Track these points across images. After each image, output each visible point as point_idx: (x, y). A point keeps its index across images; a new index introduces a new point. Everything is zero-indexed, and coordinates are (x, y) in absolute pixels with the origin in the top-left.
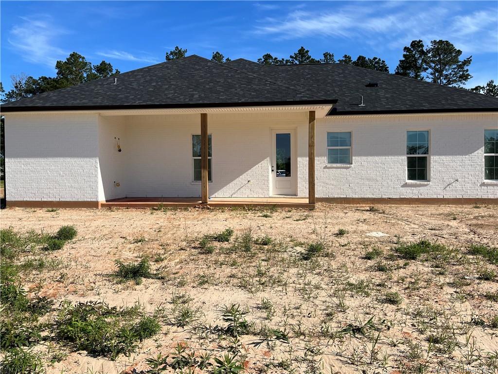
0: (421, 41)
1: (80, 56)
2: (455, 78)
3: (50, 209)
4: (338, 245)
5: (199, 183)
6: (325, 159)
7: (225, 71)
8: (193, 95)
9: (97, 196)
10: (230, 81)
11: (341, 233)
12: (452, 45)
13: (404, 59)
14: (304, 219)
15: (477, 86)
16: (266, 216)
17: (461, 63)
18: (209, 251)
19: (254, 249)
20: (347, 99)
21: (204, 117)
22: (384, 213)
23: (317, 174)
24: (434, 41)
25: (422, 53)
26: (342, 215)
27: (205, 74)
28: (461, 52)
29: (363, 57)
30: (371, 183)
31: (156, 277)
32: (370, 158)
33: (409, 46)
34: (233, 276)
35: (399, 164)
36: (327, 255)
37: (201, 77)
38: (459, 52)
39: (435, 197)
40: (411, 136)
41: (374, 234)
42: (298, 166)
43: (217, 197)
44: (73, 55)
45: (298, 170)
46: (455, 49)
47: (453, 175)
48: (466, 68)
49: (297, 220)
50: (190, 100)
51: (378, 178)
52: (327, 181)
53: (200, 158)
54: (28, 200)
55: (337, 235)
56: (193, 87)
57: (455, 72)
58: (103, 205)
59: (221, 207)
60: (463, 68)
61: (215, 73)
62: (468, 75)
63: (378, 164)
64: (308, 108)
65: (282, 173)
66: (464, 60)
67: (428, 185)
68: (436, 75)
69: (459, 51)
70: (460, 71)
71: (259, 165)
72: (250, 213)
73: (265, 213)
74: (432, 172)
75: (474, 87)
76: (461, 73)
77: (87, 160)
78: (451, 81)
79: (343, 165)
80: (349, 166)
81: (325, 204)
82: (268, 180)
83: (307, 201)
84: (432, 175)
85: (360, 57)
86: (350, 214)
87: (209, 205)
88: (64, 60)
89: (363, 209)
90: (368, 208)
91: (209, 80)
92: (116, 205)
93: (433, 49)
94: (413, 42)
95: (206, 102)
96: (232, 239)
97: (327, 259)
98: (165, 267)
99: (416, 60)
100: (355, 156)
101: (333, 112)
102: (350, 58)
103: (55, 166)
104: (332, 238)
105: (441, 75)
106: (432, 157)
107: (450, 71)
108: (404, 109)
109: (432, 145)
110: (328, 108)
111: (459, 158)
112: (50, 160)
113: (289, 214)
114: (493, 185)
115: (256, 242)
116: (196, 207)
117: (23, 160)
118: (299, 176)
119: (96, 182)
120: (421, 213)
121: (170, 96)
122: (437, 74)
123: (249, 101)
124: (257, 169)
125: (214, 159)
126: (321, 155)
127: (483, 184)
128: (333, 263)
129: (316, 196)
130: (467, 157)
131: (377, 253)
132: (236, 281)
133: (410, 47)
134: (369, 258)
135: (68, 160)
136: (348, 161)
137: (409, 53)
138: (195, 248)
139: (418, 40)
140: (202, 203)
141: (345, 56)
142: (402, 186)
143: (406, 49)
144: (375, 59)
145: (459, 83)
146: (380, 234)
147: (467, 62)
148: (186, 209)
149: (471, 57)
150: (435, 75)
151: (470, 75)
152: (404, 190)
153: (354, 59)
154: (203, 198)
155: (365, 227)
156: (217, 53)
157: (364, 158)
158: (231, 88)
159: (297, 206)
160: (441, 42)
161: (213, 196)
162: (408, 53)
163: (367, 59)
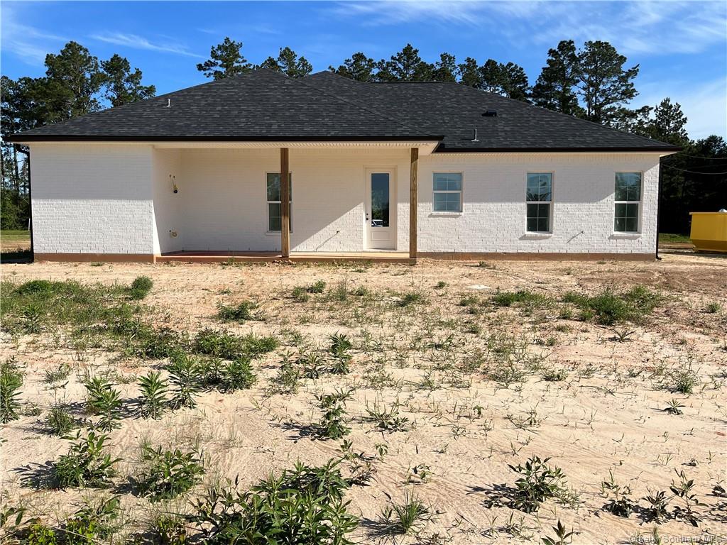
0: (573, 42)
1: (81, 48)
2: (615, 95)
3: (95, 263)
4: (435, 295)
5: (278, 234)
6: (430, 205)
7: (308, 93)
8: (271, 125)
9: (151, 247)
10: (315, 106)
11: (441, 285)
12: (614, 49)
13: (548, 66)
14: (403, 274)
15: (643, 106)
16: (360, 271)
17: (624, 74)
18: (304, 300)
19: (349, 298)
20: (458, 132)
21: (284, 152)
22: (494, 268)
23: (419, 223)
24: (590, 42)
25: (573, 58)
26: (446, 269)
27: (283, 96)
28: (625, 58)
29: (494, 61)
30: (484, 235)
31: (257, 319)
32: (484, 205)
33: (555, 48)
34: (332, 318)
35: (518, 213)
36: (423, 303)
37: (278, 99)
38: (623, 59)
39: (557, 251)
40: (533, 179)
41: (474, 287)
42: (398, 214)
43: (299, 250)
44: (70, 45)
45: (398, 218)
46: (617, 55)
47: (579, 226)
48: (630, 81)
49: (395, 275)
50: (268, 132)
51: (492, 229)
52: (432, 232)
53: (280, 202)
54: (63, 252)
55: (436, 287)
56: (268, 114)
57: (615, 86)
58: (158, 259)
59: (305, 261)
60: (627, 81)
61: (296, 96)
62: (634, 90)
63: (492, 211)
64: (410, 145)
65: (378, 223)
66: (629, 71)
67: (549, 237)
68: (591, 91)
69: (622, 57)
70: (622, 85)
71: (351, 211)
72: (341, 268)
73: (359, 268)
74: (554, 222)
75: (640, 108)
76: (624, 88)
77: (140, 203)
78: (610, 99)
79: (451, 213)
80: (458, 214)
81: (429, 260)
82: (361, 231)
83: (408, 256)
84: (554, 225)
85: (489, 61)
86: (456, 269)
87: (291, 259)
88: (57, 53)
89: (472, 264)
90: (479, 264)
91: (289, 105)
92: (175, 259)
93: (587, 54)
94: (562, 42)
95: (287, 134)
96: (325, 290)
97: (422, 305)
98: (263, 312)
99: (564, 69)
100: (466, 202)
101: (440, 149)
102: (475, 63)
103: (97, 210)
104: (431, 290)
105: (597, 90)
106: (555, 204)
107: (609, 85)
108: (524, 146)
109: (555, 190)
110: (434, 145)
111: (586, 205)
112: (91, 202)
113: (386, 269)
114: (624, 238)
115: (351, 293)
116: (274, 262)
117: (56, 202)
118: (398, 225)
119: (150, 230)
120: (535, 268)
121: (242, 125)
122: (591, 89)
123: (340, 134)
124: (347, 217)
125: (295, 204)
126: (425, 201)
127: (612, 237)
128: (427, 308)
129: (419, 250)
130: (595, 204)
131: (473, 301)
132: (335, 321)
133: (557, 50)
134: (464, 305)
135: (114, 202)
136: (457, 208)
137: (556, 58)
138: (287, 298)
139: (568, 41)
140: (283, 257)
141: (469, 59)
142: (521, 239)
143: (551, 52)
144: (510, 64)
145: (620, 102)
146: (483, 287)
147: (633, 72)
148: (263, 265)
149: (638, 66)
150: (589, 90)
151: (635, 91)
152: (522, 243)
153: (481, 63)
154: (284, 251)
155: (468, 281)
156: (287, 48)
157: (477, 205)
158: (318, 118)
159: (396, 261)
160: (598, 44)
161: (294, 250)
162: (554, 59)
163: (498, 64)
